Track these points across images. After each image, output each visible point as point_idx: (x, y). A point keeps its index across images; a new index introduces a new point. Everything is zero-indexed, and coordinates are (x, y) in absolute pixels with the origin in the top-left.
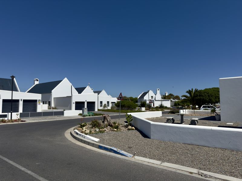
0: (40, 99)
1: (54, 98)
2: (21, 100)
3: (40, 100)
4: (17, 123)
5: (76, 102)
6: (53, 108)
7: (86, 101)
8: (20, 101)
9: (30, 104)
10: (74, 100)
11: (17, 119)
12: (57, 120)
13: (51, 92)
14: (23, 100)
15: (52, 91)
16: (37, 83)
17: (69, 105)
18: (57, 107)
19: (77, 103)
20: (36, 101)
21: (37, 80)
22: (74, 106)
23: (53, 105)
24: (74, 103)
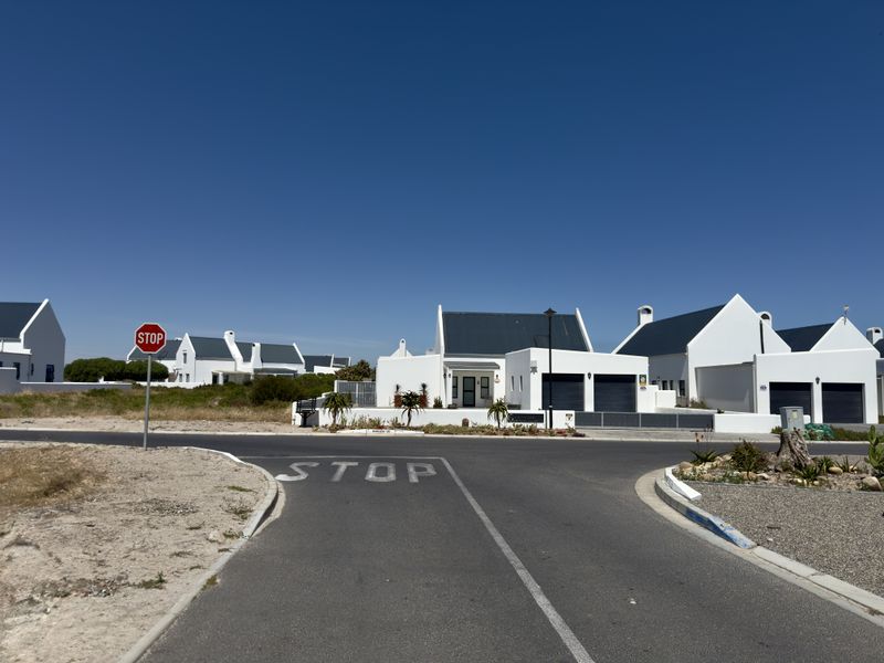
0: (646, 372)
1: (696, 369)
2: (589, 375)
3: (645, 376)
4: (563, 438)
5: (772, 384)
6: (695, 405)
7: (818, 380)
8: (586, 377)
9: (617, 390)
10: (764, 377)
11: (566, 427)
12: (680, 440)
13: (684, 350)
14: (595, 375)
15: (690, 345)
16: (646, 319)
17: (748, 394)
18: (708, 402)
19: (775, 387)
20: (631, 379)
21: (648, 311)
22: (763, 399)
23: (693, 393)
24: (763, 388)
